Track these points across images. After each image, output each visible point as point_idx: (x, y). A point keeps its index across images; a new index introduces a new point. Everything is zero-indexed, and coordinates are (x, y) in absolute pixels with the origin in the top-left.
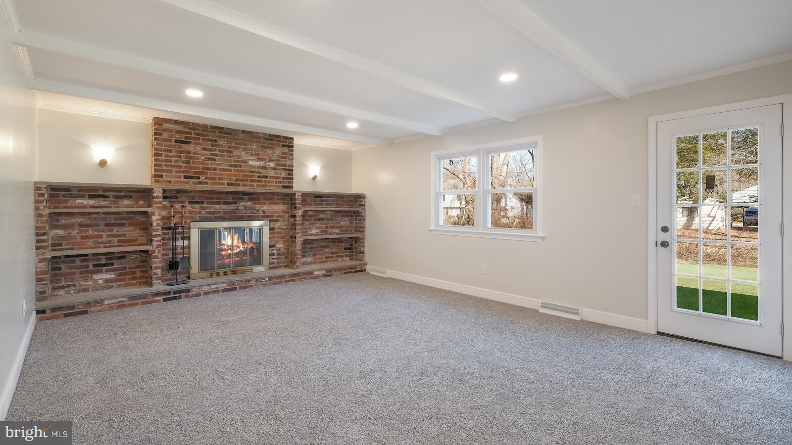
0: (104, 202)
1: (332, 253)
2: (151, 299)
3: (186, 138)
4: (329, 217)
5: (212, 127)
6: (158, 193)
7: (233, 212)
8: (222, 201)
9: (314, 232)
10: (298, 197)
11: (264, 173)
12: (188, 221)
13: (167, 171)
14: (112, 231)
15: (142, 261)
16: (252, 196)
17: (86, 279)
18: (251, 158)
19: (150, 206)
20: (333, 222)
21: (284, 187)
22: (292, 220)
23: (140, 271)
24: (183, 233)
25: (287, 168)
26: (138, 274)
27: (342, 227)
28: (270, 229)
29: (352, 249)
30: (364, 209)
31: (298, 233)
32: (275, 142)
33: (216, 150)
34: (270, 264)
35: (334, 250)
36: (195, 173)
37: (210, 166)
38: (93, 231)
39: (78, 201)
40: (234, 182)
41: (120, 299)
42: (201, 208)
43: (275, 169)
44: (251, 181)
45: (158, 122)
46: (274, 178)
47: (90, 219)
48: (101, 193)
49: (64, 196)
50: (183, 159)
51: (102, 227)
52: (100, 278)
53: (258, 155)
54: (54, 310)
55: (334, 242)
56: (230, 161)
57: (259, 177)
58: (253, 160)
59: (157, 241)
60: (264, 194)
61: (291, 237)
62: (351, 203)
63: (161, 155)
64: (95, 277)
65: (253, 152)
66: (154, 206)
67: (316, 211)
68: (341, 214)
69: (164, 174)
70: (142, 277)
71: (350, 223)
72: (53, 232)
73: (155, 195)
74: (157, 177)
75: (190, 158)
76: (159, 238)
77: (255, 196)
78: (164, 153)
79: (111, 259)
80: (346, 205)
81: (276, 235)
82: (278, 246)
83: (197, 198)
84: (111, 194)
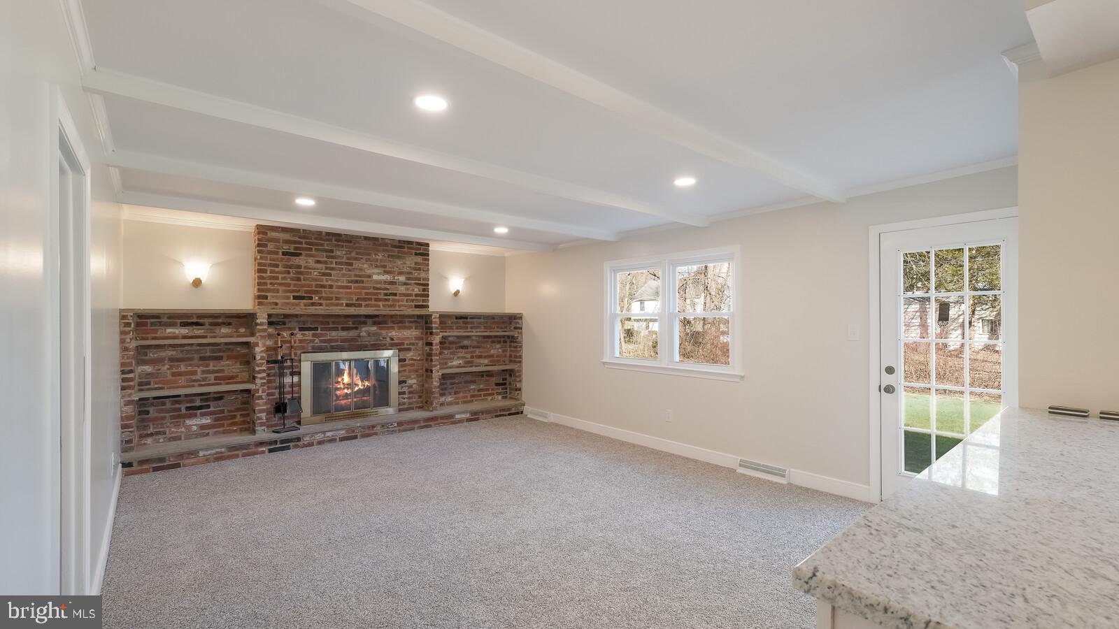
0: (198, 331)
1: (479, 391)
2: (254, 450)
3: (296, 248)
4: (475, 343)
5: (328, 234)
6: (262, 318)
7: (353, 340)
8: (340, 326)
9: (456, 363)
10: (435, 320)
11: (392, 289)
12: (299, 352)
13: (273, 291)
14: (207, 366)
15: (243, 403)
16: (376, 319)
17: (177, 425)
18: (376, 271)
19: (253, 335)
20: (481, 350)
21: (417, 306)
22: (427, 348)
23: (241, 415)
24: (292, 367)
25: (422, 282)
26: (239, 419)
27: (492, 356)
28: (400, 361)
29: (505, 384)
30: (521, 333)
31: (435, 366)
32: (406, 250)
33: (332, 263)
34: (399, 404)
35: (482, 386)
36: (307, 292)
37: (325, 283)
38: (186, 366)
39: (169, 330)
40: (354, 302)
41: (218, 450)
42: (314, 335)
43: (405, 284)
44: (376, 300)
45: (262, 230)
46: (404, 295)
47: (182, 351)
48: (195, 320)
49: (152, 324)
50: (291, 275)
51: (196, 361)
52: (194, 423)
53: (385, 266)
54: (141, 462)
55: (483, 376)
56: (350, 276)
57: (386, 295)
58: (378, 274)
59: (261, 378)
60: (392, 316)
61: (427, 370)
62: (503, 326)
63: (265, 271)
64: (188, 422)
65: (378, 264)
66: (257, 335)
67: (458, 337)
68: (490, 340)
69: (269, 294)
70: (244, 422)
71: (503, 351)
72: (141, 369)
73: (258, 321)
74: (261, 298)
75: (301, 273)
76: (264, 375)
77: (380, 319)
78: (269, 269)
79: (207, 400)
80: (497, 327)
81: (407, 368)
82: (410, 382)
83: (308, 324)
84: (206, 321)
